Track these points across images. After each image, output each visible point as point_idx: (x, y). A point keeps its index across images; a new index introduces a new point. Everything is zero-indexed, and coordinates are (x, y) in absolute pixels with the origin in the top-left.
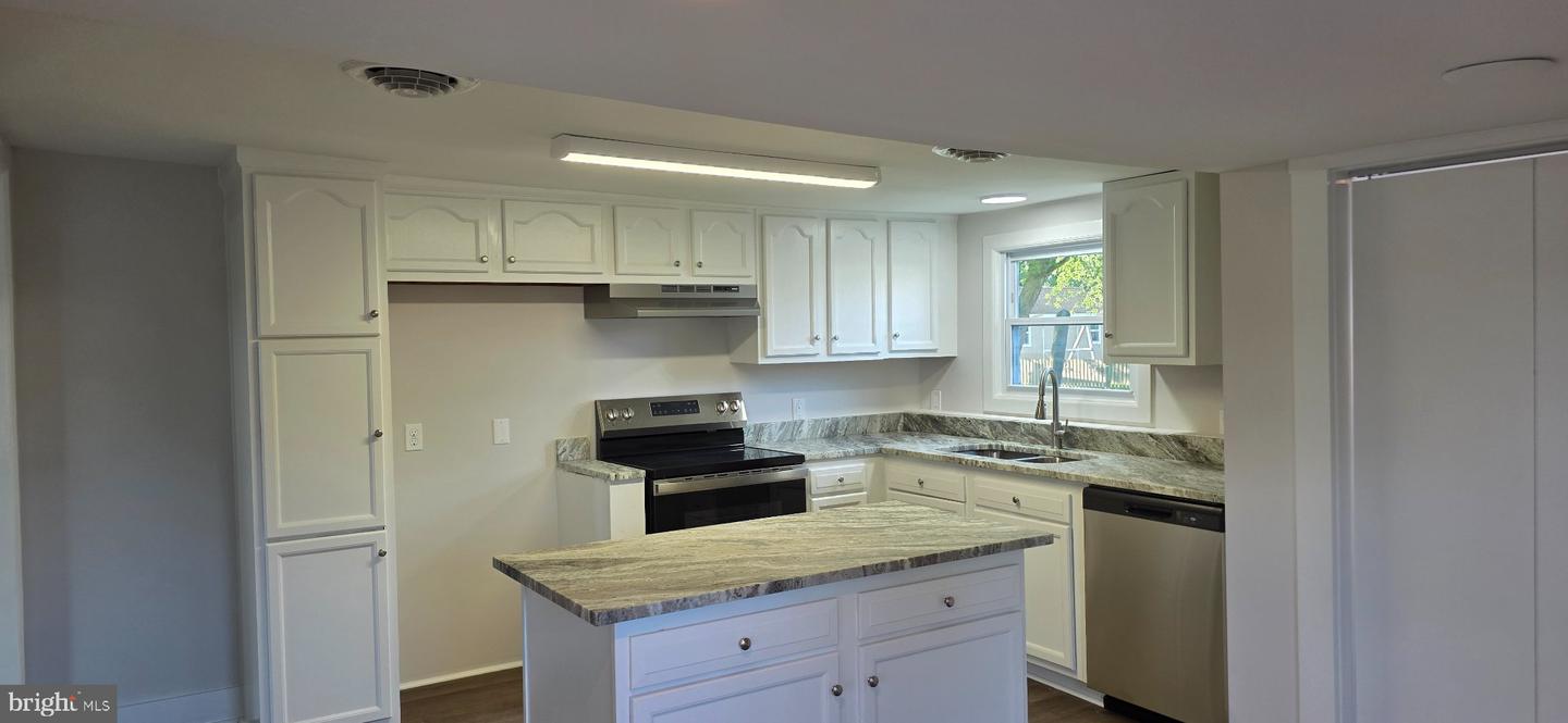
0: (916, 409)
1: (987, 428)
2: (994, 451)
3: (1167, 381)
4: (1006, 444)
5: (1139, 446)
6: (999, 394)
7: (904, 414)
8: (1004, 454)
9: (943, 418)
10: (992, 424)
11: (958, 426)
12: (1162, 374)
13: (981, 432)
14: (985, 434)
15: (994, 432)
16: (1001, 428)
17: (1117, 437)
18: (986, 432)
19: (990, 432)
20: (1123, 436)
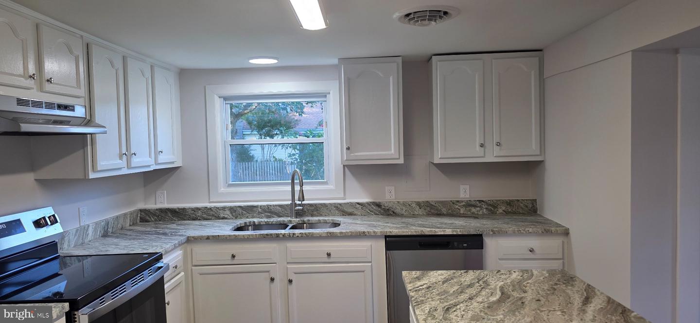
0: (151, 206)
1: (228, 212)
2: (249, 226)
3: (353, 174)
4: (256, 220)
5: (350, 210)
6: (222, 189)
7: (141, 210)
8: (257, 227)
9: (184, 209)
10: (232, 209)
11: (199, 213)
12: (348, 169)
13: (222, 215)
14: (226, 216)
15: (234, 214)
16: (240, 211)
17: (335, 207)
18: (226, 215)
19: (230, 215)
20: (339, 206)
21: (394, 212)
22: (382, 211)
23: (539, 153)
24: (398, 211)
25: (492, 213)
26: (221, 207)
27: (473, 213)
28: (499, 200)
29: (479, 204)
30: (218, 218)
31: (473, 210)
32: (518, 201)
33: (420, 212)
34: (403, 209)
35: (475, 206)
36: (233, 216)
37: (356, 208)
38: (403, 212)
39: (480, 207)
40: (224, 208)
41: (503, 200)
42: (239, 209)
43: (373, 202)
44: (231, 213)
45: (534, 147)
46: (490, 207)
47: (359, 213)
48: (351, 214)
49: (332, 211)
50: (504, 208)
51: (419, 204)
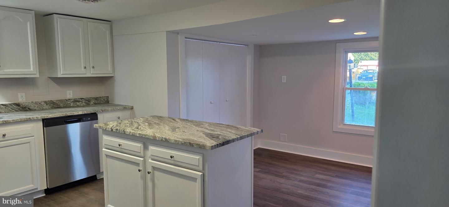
21: (29, 109)
22: (21, 109)
23: (112, 73)
24: (32, 107)
25: (88, 105)
27: (78, 105)
28: (91, 98)
29: (81, 100)
31: (78, 104)
32: (100, 97)
33: (47, 107)
34: (35, 106)
35: (79, 101)
37: (1, 108)
38: (36, 108)
39: (81, 102)
41: (93, 97)
45: (109, 69)
46: (87, 102)
47: (4, 111)
50: (94, 102)
51: (46, 102)
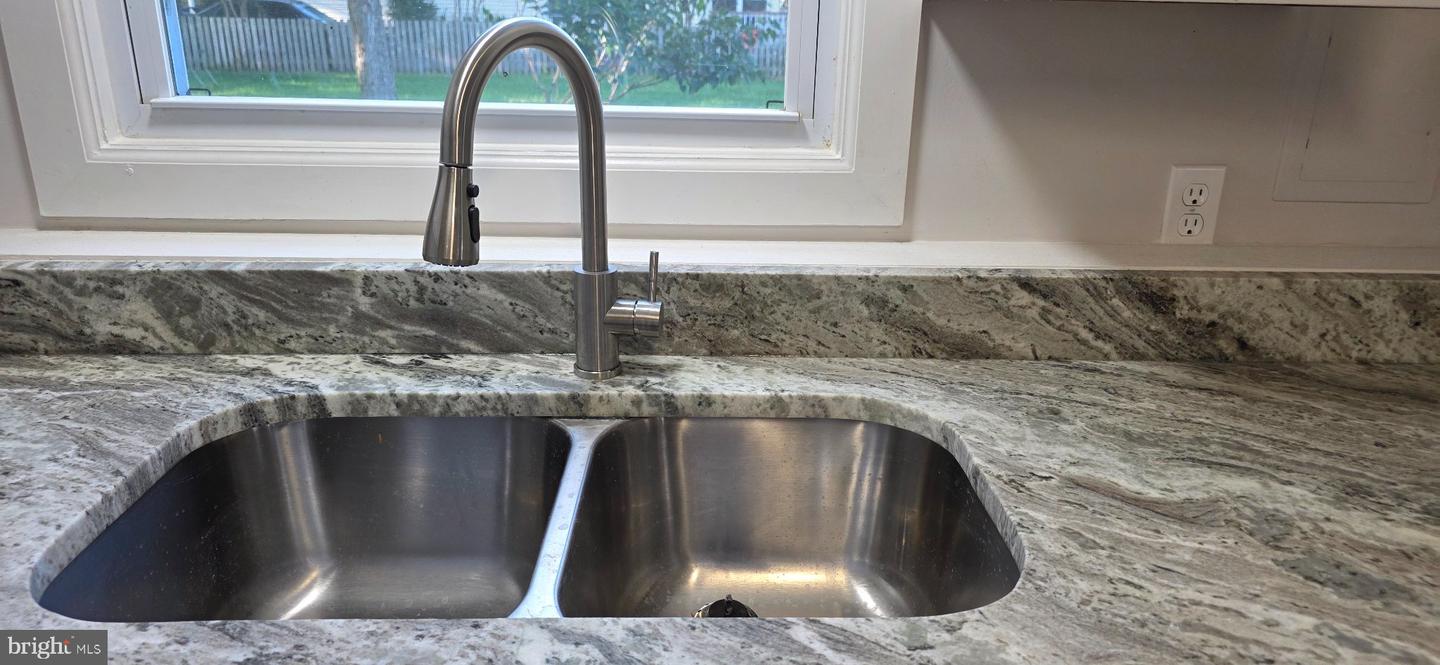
1: (141, 309)
5: (967, 324)
13: (103, 329)
14: (133, 334)
15: (186, 322)
16: (229, 303)
17: (868, 301)
18: (132, 324)
19: (161, 327)
20: (895, 295)
21: (1243, 344)
22: (1171, 337)
24: (1272, 337)
26: (90, 276)
30: (81, 344)
34: (1304, 329)
36: (179, 332)
37: (1008, 314)
38: (1306, 348)
40: (110, 283)
42: (214, 290)
43: (1128, 277)
44: (167, 315)
47: (1022, 346)
48: (965, 349)
49: (846, 328)
